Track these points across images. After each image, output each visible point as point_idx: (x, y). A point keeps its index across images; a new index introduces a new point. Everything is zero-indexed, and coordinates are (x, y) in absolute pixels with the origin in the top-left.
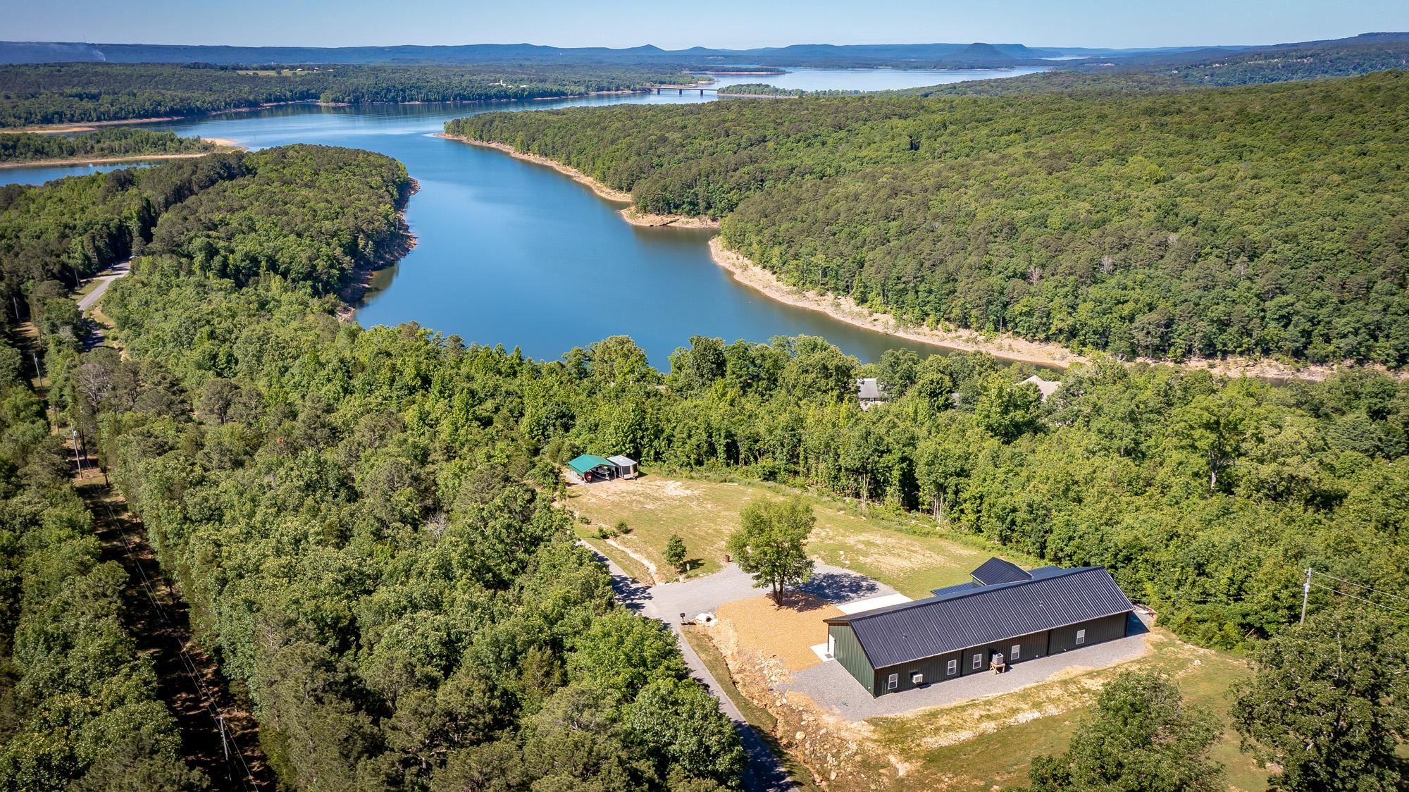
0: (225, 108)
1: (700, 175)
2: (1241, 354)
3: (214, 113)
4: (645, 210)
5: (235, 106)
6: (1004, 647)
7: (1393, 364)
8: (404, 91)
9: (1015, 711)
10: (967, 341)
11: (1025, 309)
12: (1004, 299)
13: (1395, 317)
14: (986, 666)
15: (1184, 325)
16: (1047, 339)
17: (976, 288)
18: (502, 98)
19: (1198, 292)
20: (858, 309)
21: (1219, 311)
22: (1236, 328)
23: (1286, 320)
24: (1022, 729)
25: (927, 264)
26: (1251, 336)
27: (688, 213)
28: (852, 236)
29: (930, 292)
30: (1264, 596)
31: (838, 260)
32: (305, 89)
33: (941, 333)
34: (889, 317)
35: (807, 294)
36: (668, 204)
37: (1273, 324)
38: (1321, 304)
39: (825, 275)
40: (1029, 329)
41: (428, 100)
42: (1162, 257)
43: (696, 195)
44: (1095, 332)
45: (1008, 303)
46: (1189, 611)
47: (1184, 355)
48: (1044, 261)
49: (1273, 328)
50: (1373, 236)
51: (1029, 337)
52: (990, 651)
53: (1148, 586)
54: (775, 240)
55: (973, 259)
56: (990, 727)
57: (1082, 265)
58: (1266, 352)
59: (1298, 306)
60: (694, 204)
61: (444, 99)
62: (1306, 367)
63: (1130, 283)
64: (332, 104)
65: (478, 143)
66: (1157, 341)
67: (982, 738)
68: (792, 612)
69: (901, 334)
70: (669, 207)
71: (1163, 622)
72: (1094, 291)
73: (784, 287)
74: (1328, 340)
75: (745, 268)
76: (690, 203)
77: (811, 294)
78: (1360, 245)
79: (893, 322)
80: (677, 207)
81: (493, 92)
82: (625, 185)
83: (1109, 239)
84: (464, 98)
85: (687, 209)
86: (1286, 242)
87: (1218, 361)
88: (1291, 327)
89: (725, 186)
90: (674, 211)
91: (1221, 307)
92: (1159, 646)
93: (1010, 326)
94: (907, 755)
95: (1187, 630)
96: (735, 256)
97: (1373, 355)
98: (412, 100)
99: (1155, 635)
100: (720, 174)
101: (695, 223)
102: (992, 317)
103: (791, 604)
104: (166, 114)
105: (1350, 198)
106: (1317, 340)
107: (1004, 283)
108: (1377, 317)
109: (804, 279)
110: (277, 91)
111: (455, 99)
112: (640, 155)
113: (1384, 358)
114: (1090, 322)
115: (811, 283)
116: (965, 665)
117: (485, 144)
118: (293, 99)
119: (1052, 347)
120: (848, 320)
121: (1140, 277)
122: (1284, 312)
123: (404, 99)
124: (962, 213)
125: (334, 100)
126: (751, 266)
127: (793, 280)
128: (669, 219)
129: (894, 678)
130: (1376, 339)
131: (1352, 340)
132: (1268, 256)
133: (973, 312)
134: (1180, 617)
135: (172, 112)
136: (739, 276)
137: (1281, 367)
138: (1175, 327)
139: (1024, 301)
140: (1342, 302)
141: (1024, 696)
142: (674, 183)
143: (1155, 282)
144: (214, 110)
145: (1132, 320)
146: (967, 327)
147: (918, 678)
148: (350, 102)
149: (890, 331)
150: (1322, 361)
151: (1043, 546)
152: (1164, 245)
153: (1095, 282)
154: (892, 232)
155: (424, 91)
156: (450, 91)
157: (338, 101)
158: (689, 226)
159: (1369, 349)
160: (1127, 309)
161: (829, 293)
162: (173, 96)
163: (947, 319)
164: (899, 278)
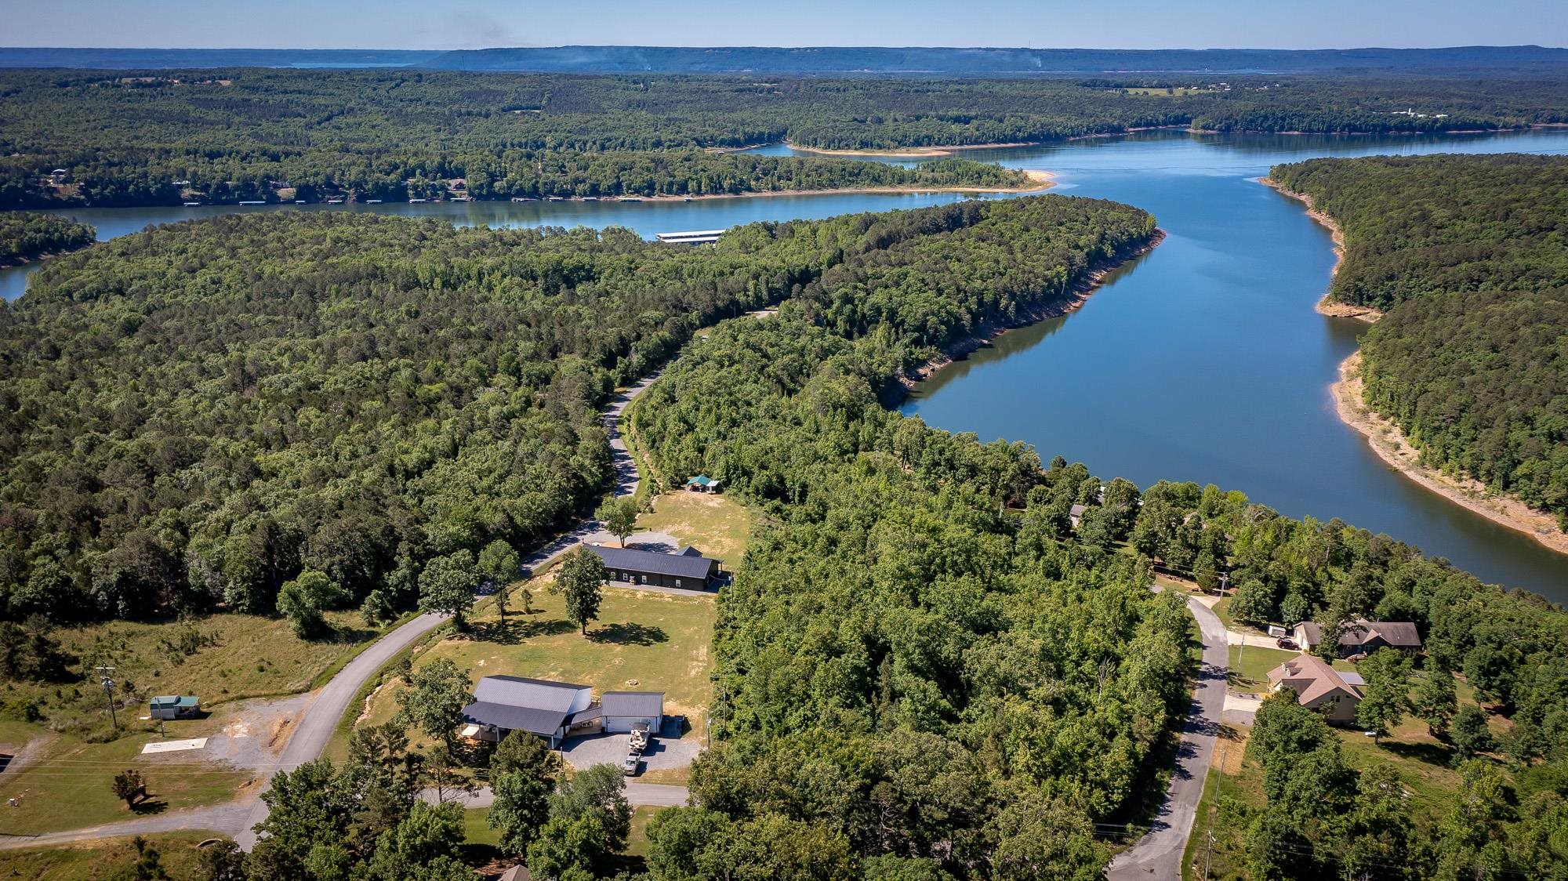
0: (1086, 133)
3: (1072, 139)
4: (1335, 298)
5: (1097, 132)
8: (1283, 119)
18: (1404, 129)
27: (1380, 307)
32: (1181, 113)
36: (1361, 295)
41: (1311, 131)
60: (1388, 298)
61: (1330, 129)
64: (1200, 131)
65: (1290, 194)
70: (1361, 298)
79: (1414, 459)
81: (1393, 123)
84: (1354, 128)
85: (1379, 303)
90: (1365, 303)
98: (1291, 129)
104: (1024, 140)
110: (1149, 115)
111: (1342, 130)
117: (1296, 195)
118: (1165, 123)
123: (1282, 128)
125: (1203, 127)
135: (1031, 137)
144: (1073, 135)
148: (1220, 130)
155: (1307, 120)
156: (1338, 121)
157: (1208, 129)
161: (1391, 418)
162: (1036, 120)
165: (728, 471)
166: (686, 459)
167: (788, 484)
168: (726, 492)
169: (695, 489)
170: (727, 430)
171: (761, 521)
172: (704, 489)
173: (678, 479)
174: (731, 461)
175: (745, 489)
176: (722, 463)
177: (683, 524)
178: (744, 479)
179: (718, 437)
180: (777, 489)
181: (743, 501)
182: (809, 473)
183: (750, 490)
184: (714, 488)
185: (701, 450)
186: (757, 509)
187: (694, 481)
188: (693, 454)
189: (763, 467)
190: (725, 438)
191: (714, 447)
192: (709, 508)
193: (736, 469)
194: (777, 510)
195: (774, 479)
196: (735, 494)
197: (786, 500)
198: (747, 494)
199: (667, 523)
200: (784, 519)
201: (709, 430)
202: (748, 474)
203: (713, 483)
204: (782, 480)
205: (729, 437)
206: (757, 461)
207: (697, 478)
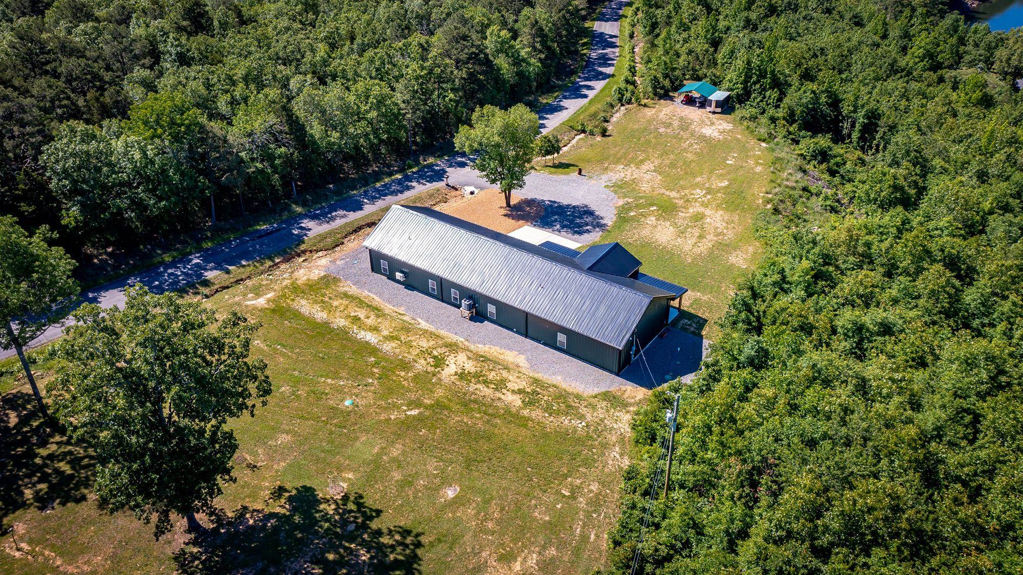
165: (748, 77)
166: (690, 52)
167: (846, 109)
168: (739, 112)
169: (689, 101)
170: (762, 19)
171: (792, 178)
172: (703, 103)
173: (667, 83)
174: (755, 61)
175: (771, 112)
176: (740, 63)
177: (645, 167)
178: (773, 94)
179: (745, 27)
180: (824, 116)
181: (763, 131)
182: (881, 93)
183: (780, 113)
184: (719, 104)
185: (716, 44)
186: (787, 152)
187: (692, 87)
188: (700, 46)
189: (807, 76)
190: (755, 28)
191: (738, 38)
192: (703, 139)
193: (762, 75)
194: (823, 156)
195: (823, 99)
196: (753, 118)
197: (838, 138)
198: (773, 120)
199: (617, 162)
200: (833, 173)
201: (735, 16)
202: (780, 86)
203: (719, 95)
204: (835, 102)
205: (761, 27)
206: (799, 65)
207: (698, 84)
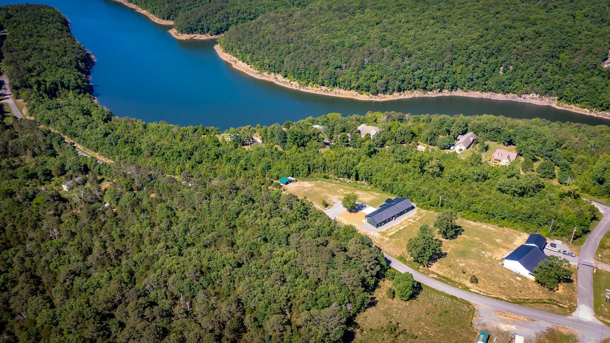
1: (202, 16)
2: (408, 90)
4: (182, 32)
6: (394, 216)
7: (450, 90)
9: (400, 227)
10: (325, 91)
11: (343, 80)
12: (335, 76)
13: (450, 75)
14: (392, 219)
15: (392, 83)
16: (350, 89)
17: (326, 73)
19: (395, 71)
20: (284, 80)
21: (401, 77)
22: (406, 82)
23: (421, 78)
24: (402, 230)
25: (307, 63)
26: (411, 84)
27: (201, 33)
28: (277, 50)
29: (310, 74)
30: (434, 200)
31: (274, 62)
33: (316, 89)
34: (296, 83)
35: (264, 74)
36: (192, 30)
37: (417, 80)
38: (430, 72)
39: (269, 67)
40: (344, 86)
42: (383, 57)
43: (203, 26)
44: (366, 87)
45: (337, 78)
46: (422, 204)
47: (392, 92)
48: (346, 61)
49: (417, 81)
50: (444, 47)
51: (345, 89)
52: (393, 217)
53: (414, 199)
54: (247, 51)
55: (323, 61)
56: (397, 230)
57: (359, 63)
58: (415, 89)
59: (424, 74)
60: (202, 29)
62: (427, 92)
63: (374, 69)
66: (384, 89)
67: (397, 233)
68: (353, 214)
69: (302, 90)
70: (191, 30)
71: (417, 206)
72: (363, 72)
73: (254, 71)
74: (432, 83)
75: (236, 62)
76: (201, 29)
77: (265, 74)
78: (440, 51)
79: (298, 85)
80: (195, 30)
82: (165, 17)
83: (366, 52)
85: (200, 31)
86: (419, 50)
87: (402, 93)
88: (422, 80)
89: (214, 21)
90: (194, 32)
91: (402, 76)
92: (418, 211)
93: (338, 85)
94: (387, 237)
95: (422, 207)
96: (229, 56)
97: (445, 87)
99: (416, 209)
100: (210, 15)
101: (204, 37)
102: (332, 83)
103: (353, 212)
105: (436, 32)
106: (429, 83)
107: (335, 71)
108: (445, 75)
109: (262, 68)
112: (169, 3)
113: (448, 88)
114: (364, 84)
115: (264, 69)
116: (389, 220)
119: (352, 92)
120: (282, 85)
121: (377, 66)
122: (420, 76)
124: (315, 41)
126: (237, 61)
127: (257, 68)
128: (193, 36)
129: (379, 225)
130: (445, 82)
131: (439, 84)
132: (414, 56)
133: (326, 81)
134: (421, 205)
136: (234, 66)
137: (420, 93)
138: (389, 83)
139: (342, 77)
140: (436, 71)
141: (400, 224)
142: (193, 20)
143: (382, 67)
145: (376, 82)
146: (324, 86)
147: (383, 224)
149: (298, 89)
150: (431, 90)
151: (392, 191)
152: (383, 53)
153: (364, 69)
154: (292, 49)
158: (202, 39)
159: (444, 85)
160: (374, 78)
161: (272, 73)
163: (317, 83)
164: (298, 69)
